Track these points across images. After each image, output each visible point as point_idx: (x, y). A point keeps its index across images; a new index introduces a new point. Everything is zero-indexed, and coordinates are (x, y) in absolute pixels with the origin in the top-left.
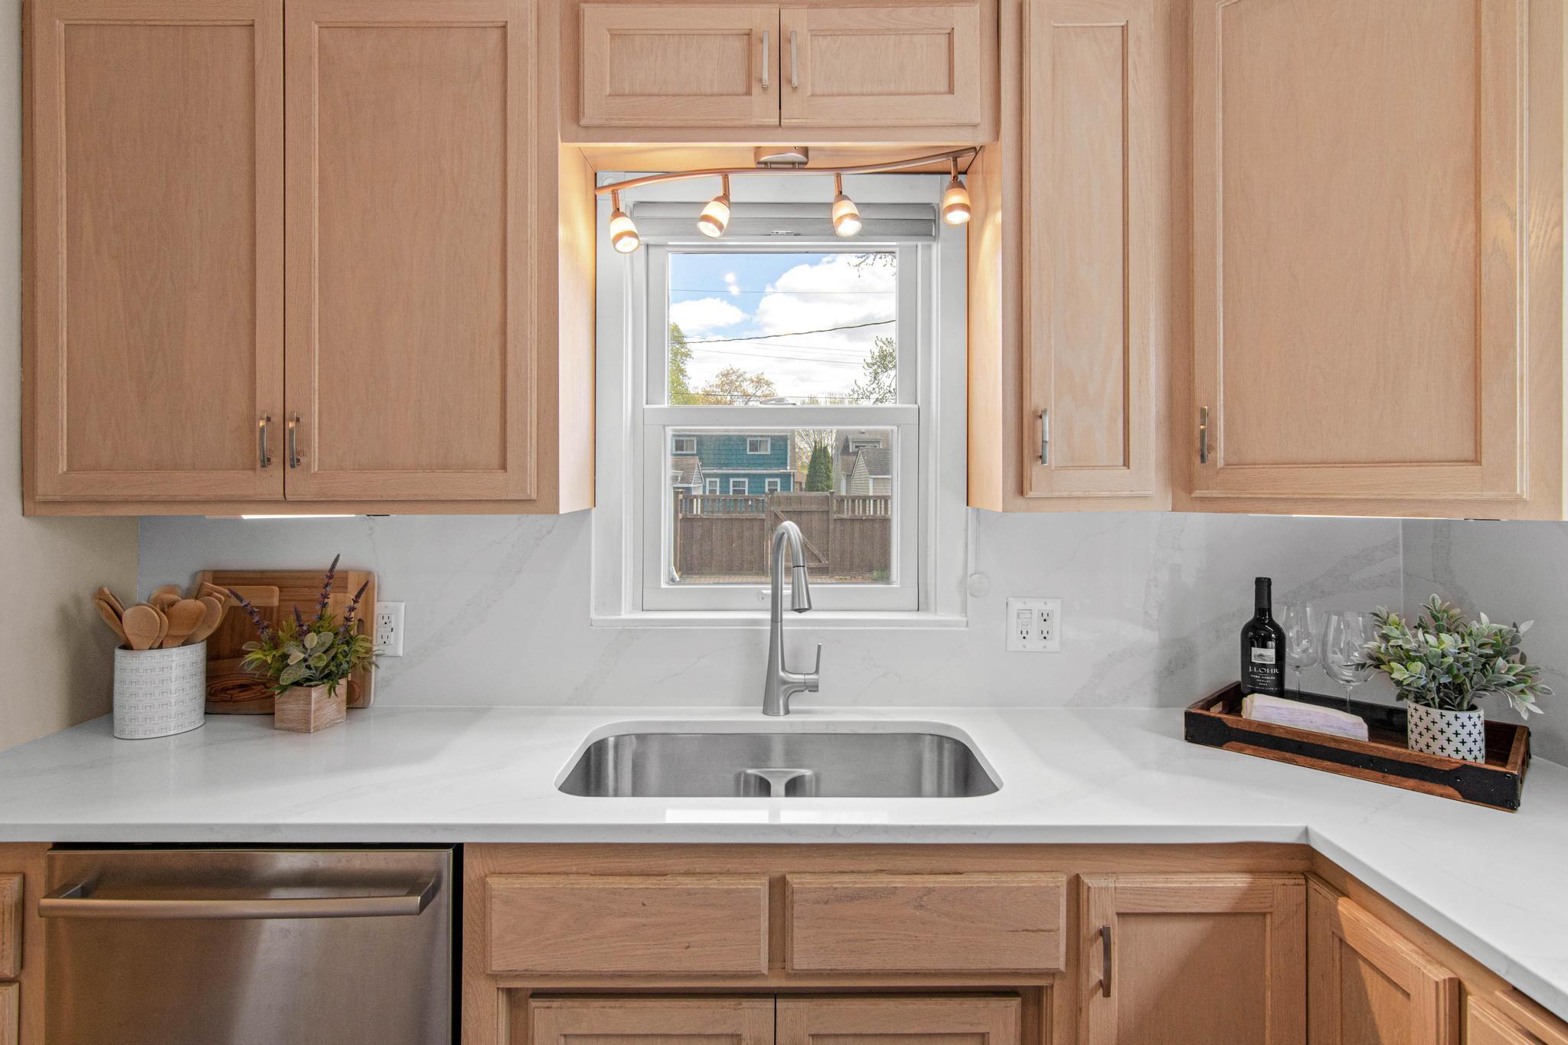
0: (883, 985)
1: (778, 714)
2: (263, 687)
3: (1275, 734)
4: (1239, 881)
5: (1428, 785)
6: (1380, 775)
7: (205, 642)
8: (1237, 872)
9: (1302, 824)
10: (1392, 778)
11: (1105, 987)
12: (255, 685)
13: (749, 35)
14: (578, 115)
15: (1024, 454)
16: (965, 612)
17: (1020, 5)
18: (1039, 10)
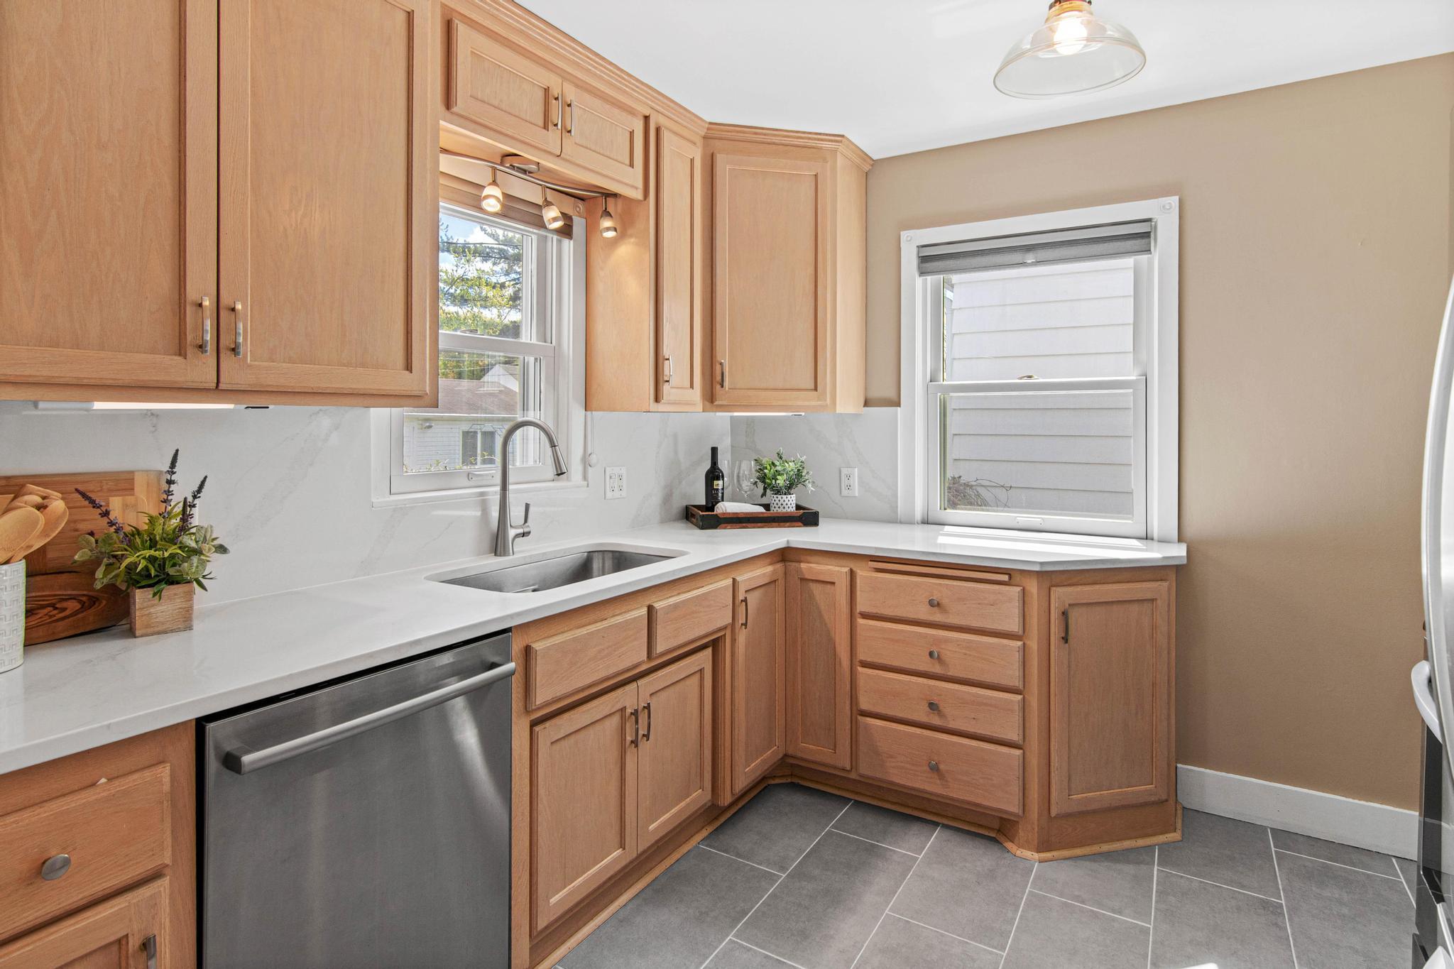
0: (674, 655)
1: (509, 555)
2: (51, 609)
3: (740, 516)
4: (770, 569)
5: (794, 524)
6: (777, 524)
7: (24, 561)
8: (778, 562)
9: (786, 539)
10: (782, 524)
11: (745, 625)
12: (38, 609)
13: (547, 90)
14: (448, 102)
15: (658, 380)
16: (585, 478)
17: (658, 130)
18: (667, 137)
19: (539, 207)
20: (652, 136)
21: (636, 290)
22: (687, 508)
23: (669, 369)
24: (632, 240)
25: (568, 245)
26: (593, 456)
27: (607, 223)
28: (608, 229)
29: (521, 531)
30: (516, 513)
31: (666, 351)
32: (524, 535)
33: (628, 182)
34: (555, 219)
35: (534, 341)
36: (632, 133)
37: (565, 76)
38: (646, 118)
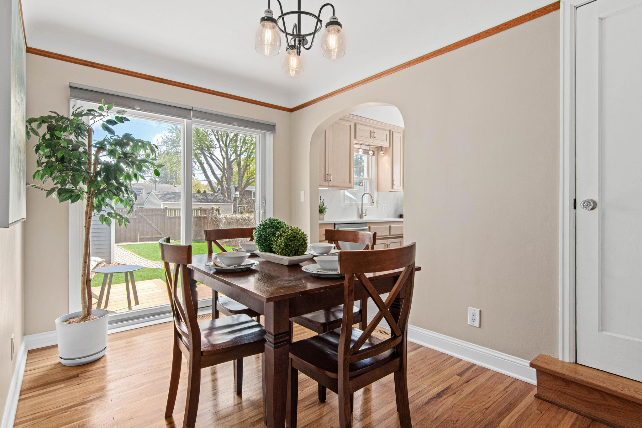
0: (395, 236)
1: (363, 219)
13: (371, 131)
14: (355, 138)
15: (392, 184)
16: (377, 206)
17: (392, 132)
18: (394, 133)
19: (368, 150)
20: (391, 133)
21: (388, 166)
22: (400, 215)
23: (395, 182)
24: (387, 155)
25: (374, 157)
26: (379, 201)
27: (382, 152)
28: (382, 154)
29: (365, 214)
30: (364, 211)
31: (394, 178)
32: (366, 215)
33: (386, 144)
34: (371, 153)
35: (367, 177)
36: (387, 135)
37: (374, 127)
38: (390, 130)
